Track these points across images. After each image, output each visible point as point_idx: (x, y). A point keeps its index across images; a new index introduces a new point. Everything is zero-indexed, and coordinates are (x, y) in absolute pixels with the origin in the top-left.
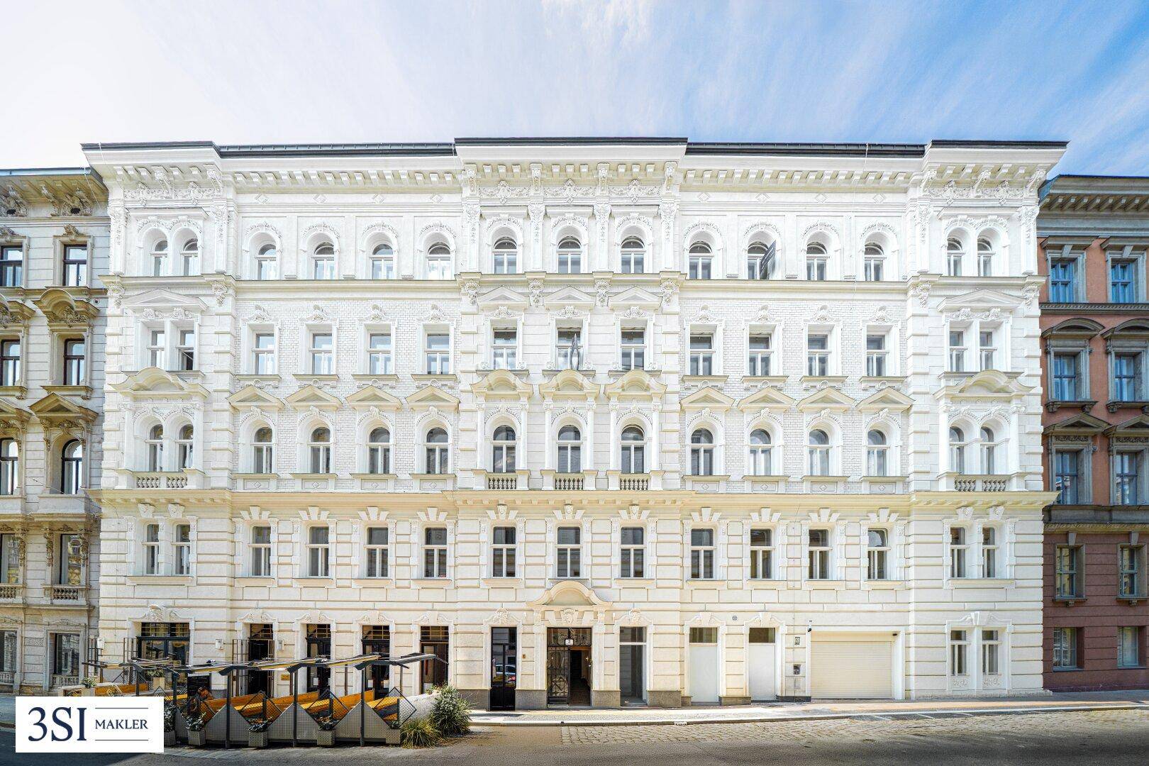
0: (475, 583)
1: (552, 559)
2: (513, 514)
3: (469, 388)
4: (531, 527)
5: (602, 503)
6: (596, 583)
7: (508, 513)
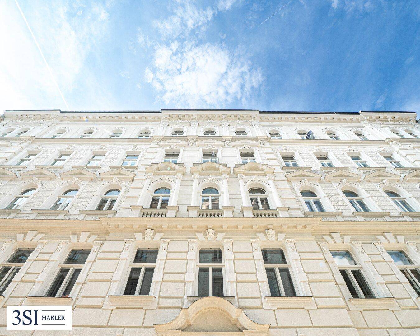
0: (98, 302)
1: (193, 276)
2: (158, 236)
3: (144, 170)
4: (174, 247)
5: (240, 227)
6: (244, 303)
7: (154, 235)
